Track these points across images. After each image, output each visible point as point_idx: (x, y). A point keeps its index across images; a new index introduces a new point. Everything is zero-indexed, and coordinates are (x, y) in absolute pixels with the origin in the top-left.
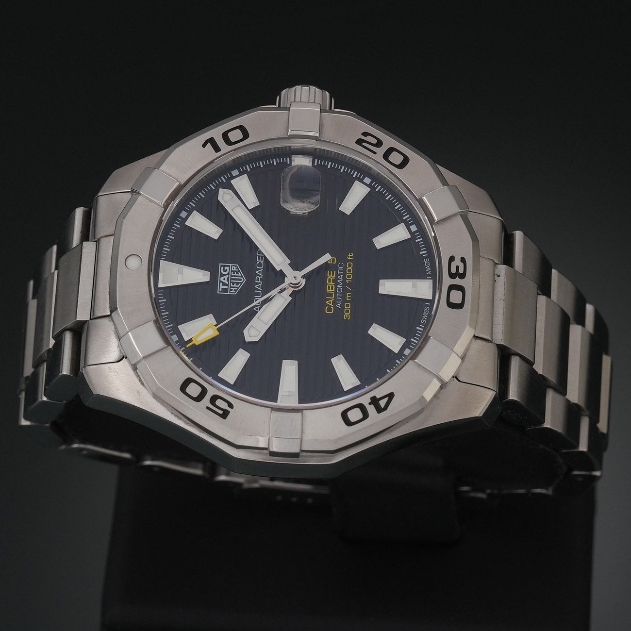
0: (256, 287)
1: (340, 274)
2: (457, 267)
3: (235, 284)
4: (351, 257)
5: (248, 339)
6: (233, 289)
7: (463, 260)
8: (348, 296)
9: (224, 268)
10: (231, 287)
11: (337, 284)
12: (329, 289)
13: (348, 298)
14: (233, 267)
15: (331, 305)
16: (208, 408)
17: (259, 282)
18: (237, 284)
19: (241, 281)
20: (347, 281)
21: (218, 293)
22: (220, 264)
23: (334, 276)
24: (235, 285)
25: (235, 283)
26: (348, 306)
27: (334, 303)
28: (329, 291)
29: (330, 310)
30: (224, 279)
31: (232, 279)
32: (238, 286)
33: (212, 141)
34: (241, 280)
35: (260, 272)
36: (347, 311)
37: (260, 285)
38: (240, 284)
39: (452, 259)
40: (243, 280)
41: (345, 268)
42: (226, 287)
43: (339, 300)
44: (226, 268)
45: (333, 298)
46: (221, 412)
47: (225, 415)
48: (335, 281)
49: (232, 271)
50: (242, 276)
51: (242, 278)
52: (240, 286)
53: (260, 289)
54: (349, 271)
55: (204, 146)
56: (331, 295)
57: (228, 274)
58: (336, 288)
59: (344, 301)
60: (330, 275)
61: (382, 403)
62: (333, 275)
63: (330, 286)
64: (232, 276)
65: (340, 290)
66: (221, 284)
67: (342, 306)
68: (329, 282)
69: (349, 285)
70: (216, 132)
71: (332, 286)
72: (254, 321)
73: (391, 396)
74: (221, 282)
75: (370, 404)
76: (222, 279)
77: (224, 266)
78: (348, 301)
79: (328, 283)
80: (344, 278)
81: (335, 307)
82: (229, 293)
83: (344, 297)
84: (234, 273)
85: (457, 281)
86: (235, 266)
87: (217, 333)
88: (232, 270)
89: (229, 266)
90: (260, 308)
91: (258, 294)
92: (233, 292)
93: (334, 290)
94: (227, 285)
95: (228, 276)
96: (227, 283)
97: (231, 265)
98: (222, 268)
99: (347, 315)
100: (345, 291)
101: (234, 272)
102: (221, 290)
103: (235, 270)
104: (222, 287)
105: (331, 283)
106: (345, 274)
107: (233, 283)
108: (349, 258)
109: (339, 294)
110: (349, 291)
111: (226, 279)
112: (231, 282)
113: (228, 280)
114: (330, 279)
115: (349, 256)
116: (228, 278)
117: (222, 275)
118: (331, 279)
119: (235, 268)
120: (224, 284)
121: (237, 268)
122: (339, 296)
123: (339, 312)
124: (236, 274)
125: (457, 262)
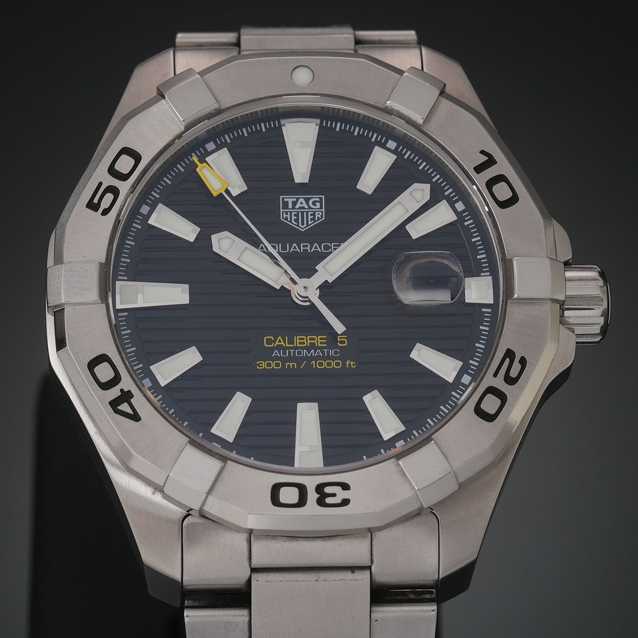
0: (295, 244)
1: (323, 352)
2: (334, 495)
3: (296, 218)
4: (350, 365)
5: (214, 238)
6: (288, 216)
7: (345, 502)
8: (291, 364)
9: (317, 202)
10: (291, 213)
11: (308, 349)
12: (299, 339)
13: (289, 366)
14: (320, 213)
15: (277, 343)
16: (100, 184)
17: (302, 248)
18: (296, 220)
19: (300, 225)
20: (314, 362)
21: (281, 197)
22: (323, 197)
23: (319, 345)
24: (293, 217)
25: (298, 218)
26: (277, 365)
27: (279, 348)
28: (297, 340)
29: (269, 342)
30: (302, 203)
31: (302, 213)
32: (293, 222)
33: (491, 161)
34: (303, 224)
35: (316, 247)
36: (269, 365)
37: (298, 249)
38: (296, 224)
39: (345, 487)
40: (303, 228)
41: (333, 358)
42: (290, 206)
43: (284, 353)
44: (318, 204)
45: (287, 345)
46: (96, 201)
47: (92, 206)
48: (313, 346)
49: (314, 212)
50: (308, 225)
51: (305, 225)
52: (294, 224)
53: (292, 250)
54: (329, 364)
55: (483, 152)
56: (291, 341)
57: (310, 208)
58: (303, 348)
59: (284, 360)
60: (321, 339)
61: (124, 407)
62: (321, 343)
63: (305, 341)
64: (307, 212)
65: (299, 353)
66: (295, 200)
67: (276, 358)
68: (311, 339)
69: (309, 365)
70: (504, 166)
71: (304, 343)
72: (241, 243)
73: (135, 417)
74: (298, 199)
75: (122, 390)
76: (301, 200)
77: (321, 202)
78: (284, 365)
79: (308, 337)
80: (318, 358)
81: (273, 349)
82: (281, 210)
83: (290, 359)
84: (311, 215)
85: (312, 496)
86: (322, 216)
87: (215, 194)
88: (317, 213)
89: (321, 208)
90: (264, 252)
91: (284, 248)
92: (283, 215)
93: (298, 345)
94: (294, 208)
95: (306, 207)
96: (297, 207)
97: (323, 210)
98: (318, 200)
99: (263, 365)
100: (299, 360)
101: (314, 215)
102: (285, 200)
103: (317, 216)
104: (290, 201)
105: (309, 341)
106: (324, 358)
107: (297, 215)
108: (347, 363)
109: (294, 352)
110: (299, 365)
111: (301, 205)
112: (298, 212)
113: (300, 208)
114: (314, 339)
115: (352, 363)
116: (303, 208)
117: (307, 200)
118: (315, 341)
119: (319, 216)
120: (294, 204)
121: (319, 219)
122: (290, 352)
123: (267, 355)
124: (310, 217)
125: (341, 495)
